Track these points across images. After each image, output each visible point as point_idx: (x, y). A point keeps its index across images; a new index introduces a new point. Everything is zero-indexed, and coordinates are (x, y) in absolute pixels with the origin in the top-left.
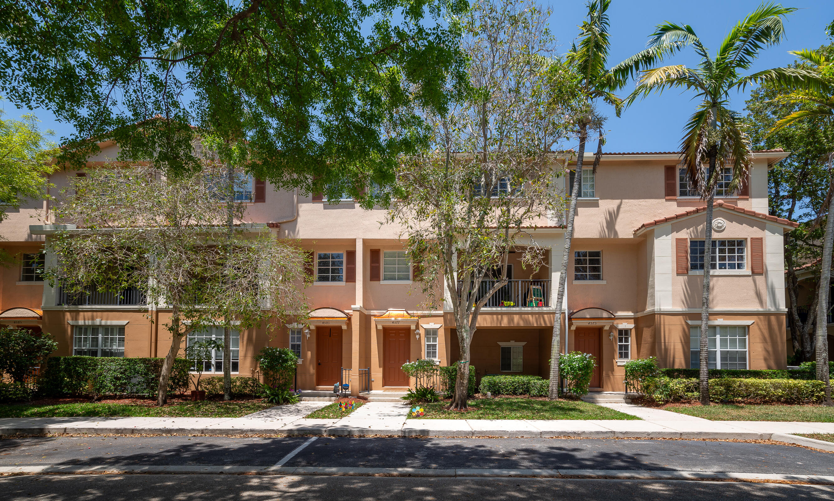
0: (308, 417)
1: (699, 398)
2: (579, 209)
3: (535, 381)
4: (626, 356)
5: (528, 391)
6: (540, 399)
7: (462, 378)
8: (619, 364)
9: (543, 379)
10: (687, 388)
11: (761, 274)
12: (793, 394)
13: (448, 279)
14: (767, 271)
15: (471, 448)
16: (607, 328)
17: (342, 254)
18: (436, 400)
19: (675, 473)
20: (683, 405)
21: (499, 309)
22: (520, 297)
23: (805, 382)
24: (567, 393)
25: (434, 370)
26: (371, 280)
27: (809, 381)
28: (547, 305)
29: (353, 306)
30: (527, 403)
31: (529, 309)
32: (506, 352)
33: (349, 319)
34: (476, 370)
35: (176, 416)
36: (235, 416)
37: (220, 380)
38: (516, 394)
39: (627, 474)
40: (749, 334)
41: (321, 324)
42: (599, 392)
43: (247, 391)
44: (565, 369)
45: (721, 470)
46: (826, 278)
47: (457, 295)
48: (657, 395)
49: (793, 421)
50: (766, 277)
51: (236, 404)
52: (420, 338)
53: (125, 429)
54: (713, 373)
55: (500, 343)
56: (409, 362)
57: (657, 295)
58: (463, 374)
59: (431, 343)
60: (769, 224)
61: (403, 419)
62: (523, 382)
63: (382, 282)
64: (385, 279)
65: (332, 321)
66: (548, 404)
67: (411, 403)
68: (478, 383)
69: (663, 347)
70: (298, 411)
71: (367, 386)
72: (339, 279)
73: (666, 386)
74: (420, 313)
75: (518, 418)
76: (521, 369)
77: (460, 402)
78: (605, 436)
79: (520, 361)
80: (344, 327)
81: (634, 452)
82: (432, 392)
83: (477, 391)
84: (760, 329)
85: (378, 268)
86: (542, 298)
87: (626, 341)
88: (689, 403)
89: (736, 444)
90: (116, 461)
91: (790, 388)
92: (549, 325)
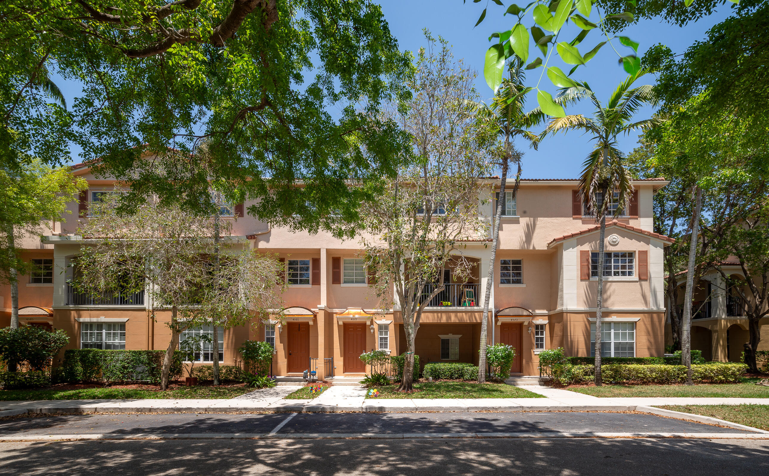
0: (286, 398)
1: (594, 380)
2: (504, 225)
3: (468, 368)
4: (542, 346)
5: (462, 376)
6: (472, 382)
7: (408, 365)
8: (536, 353)
9: (474, 366)
10: (586, 373)
11: (646, 280)
12: (664, 376)
13: (397, 285)
14: (650, 277)
15: (415, 420)
16: (526, 323)
17: (309, 261)
18: (388, 384)
19: (559, 434)
20: (582, 386)
21: (439, 308)
22: (456, 298)
23: (673, 366)
24: (493, 377)
25: (386, 359)
26: (333, 283)
27: (676, 366)
28: (478, 305)
29: (318, 306)
30: (460, 385)
31: (463, 308)
32: (445, 343)
33: (315, 316)
34: (420, 358)
35: (180, 398)
36: (228, 398)
37: (209, 368)
38: (453, 379)
39: (526, 435)
40: (636, 329)
41: (292, 321)
42: (520, 376)
43: (231, 378)
44: (490, 358)
45: (589, 431)
46: (690, 285)
47: (404, 298)
48: (563, 379)
49: (657, 396)
50: (650, 283)
51: (225, 388)
52: (374, 332)
53: (144, 408)
54: (606, 360)
55: (440, 336)
56: (365, 352)
57: (565, 297)
58: (409, 363)
59: (384, 336)
60: (652, 240)
61: (362, 399)
62: (458, 369)
63: (343, 285)
64: (345, 282)
65: (301, 318)
66: (477, 386)
67: (367, 387)
68: (422, 369)
69: (569, 339)
70: (277, 394)
71: (331, 373)
72: (307, 282)
73: (569, 371)
74: (373, 311)
75: (452, 397)
76: (457, 357)
77: (407, 385)
78: (516, 410)
79: (457, 350)
80: (311, 323)
81: (534, 420)
82: (384, 378)
83: (421, 376)
84: (645, 324)
85: (339, 273)
86: (474, 299)
87: (542, 334)
88: (587, 384)
89: (610, 414)
90: (152, 431)
91: (662, 372)
92: (479, 321)
